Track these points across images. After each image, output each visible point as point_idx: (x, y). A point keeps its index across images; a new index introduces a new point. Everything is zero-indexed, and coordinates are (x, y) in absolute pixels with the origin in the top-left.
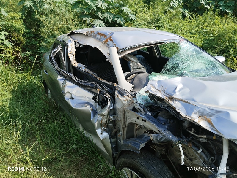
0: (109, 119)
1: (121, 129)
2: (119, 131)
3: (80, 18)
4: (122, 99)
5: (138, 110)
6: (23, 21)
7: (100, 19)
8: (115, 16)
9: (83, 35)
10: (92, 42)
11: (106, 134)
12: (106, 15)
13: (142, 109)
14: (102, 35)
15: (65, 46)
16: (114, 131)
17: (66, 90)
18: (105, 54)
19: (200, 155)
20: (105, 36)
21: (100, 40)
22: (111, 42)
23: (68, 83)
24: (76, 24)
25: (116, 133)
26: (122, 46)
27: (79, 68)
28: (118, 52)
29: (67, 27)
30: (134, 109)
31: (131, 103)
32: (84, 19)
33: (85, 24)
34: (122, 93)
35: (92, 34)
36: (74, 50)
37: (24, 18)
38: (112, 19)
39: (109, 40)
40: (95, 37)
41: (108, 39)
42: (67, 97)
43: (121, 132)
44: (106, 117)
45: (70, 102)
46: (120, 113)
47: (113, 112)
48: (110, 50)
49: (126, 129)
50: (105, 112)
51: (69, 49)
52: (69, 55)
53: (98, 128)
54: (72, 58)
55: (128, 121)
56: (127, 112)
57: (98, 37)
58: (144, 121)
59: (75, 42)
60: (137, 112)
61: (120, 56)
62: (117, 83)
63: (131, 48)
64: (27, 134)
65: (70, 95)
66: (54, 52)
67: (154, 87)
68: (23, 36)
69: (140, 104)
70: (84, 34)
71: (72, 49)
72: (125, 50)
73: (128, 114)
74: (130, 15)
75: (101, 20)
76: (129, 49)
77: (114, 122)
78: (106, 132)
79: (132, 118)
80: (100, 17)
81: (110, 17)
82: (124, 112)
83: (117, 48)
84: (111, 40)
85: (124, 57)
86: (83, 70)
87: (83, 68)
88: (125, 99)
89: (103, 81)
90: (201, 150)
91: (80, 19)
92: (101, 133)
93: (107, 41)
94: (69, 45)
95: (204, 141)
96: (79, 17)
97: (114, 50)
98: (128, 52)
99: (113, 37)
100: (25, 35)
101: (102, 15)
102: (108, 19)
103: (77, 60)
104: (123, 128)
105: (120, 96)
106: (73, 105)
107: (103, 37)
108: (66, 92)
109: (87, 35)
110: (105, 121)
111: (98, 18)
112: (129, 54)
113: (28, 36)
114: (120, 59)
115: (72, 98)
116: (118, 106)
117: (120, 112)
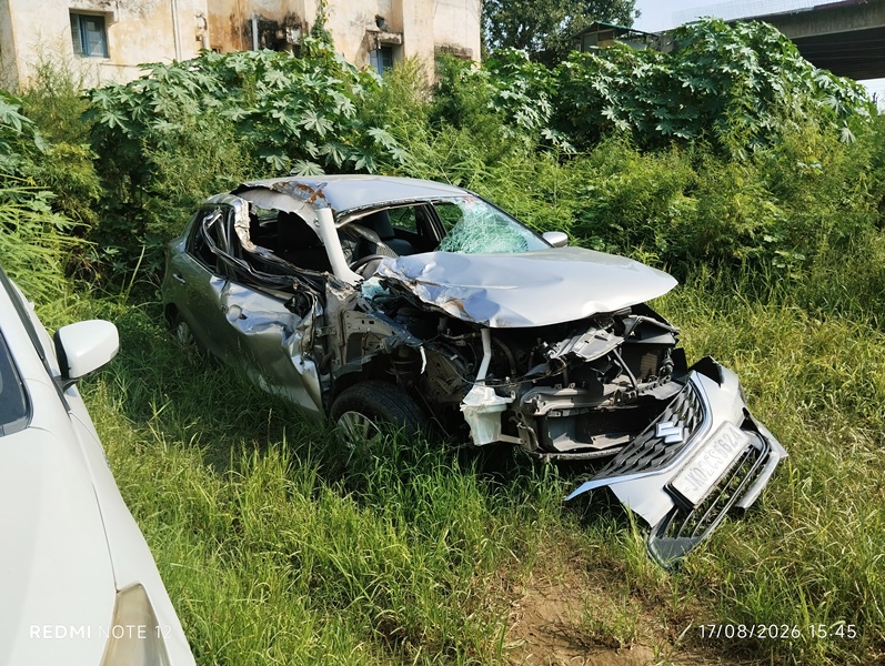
0: (315, 333)
1: (338, 352)
2: (334, 356)
3: (258, 156)
4: (337, 294)
5: (363, 308)
6: (93, 166)
7: (312, 160)
8: (354, 150)
9: (266, 191)
10: (285, 204)
11: (309, 365)
12: (329, 149)
13: (368, 306)
14: (304, 187)
15: (228, 211)
16: (325, 358)
17: (231, 302)
18: (310, 224)
19: (453, 362)
20: (311, 191)
21: (300, 198)
22: (322, 200)
23: (234, 288)
24: (248, 172)
25: (329, 362)
26: (341, 207)
27: (258, 254)
28: (334, 217)
29: (223, 180)
30: (357, 308)
31: (352, 299)
32: (269, 159)
33: (269, 171)
34: (337, 286)
35: (286, 187)
36: (248, 220)
37: (97, 157)
38: (344, 158)
39: (318, 197)
40: (290, 193)
41: (315, 196)
42: (232, 314)
43: (339, 358)
44: (308, 330)
45: (239, 326)
46: (334, 321)
47: (323, 320)
48: (318, 215)
49: (345, 348)
50: (308, 321)
51: (237, 218)
52: (237, 230)
53: (294, 354)
54: (243, 236)
55: (349, 332)
56: (345, 316)
57: (298, 192)
58: (372, 323)
59: (250, 205)
60: (362, 311)
61: (339, 226)
62: (331, 272)
63: (359, 211)
64: (138, 409)
65: (239, 310)
66: (209, 221)
67: (390, 269)
68: (94, 206)
69: (366, 299)
70: (268, 189)
71: (242, 218)
72: (349, 214)
73: (347, 320)
74: (395, 151)
75: (316, 162)
76: (355, 213)
77: (325, 340)
78: (310, 359)
79: (355, 324)
80: (313, 154)
81: (339, 155)
82: (341, 316)
83: (333, 211)
84: (322, 196)
85: (346, 227)
86: (266, 256)
87: (267, 254)
88: (342, 294)
89: (306, 272)
90: (456, 356)
91: (258, 159)
92: (301, 363)
93: (314, 199)
94: (238, 209)
95: (462, 343)
96: (253, 154)
97: (327, 214)
98: (353, 218)
99: (325, 190)
100: (99, 205)
101: (316, 150)
102: (333, 160)
103: (253, 239)
104: (341, 348)
105: (334, 292)
106: (246, 329)
107: (307, 192)
108: (229, 306)
109: (275, 191)
110: (307, 338)
111: (307, 157)
112: (354, 222)
113: (107, 207)
114: (338, 230)
115: (244, 317)
116: (331, 308)
117: (335, 317)
